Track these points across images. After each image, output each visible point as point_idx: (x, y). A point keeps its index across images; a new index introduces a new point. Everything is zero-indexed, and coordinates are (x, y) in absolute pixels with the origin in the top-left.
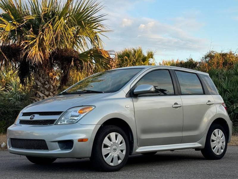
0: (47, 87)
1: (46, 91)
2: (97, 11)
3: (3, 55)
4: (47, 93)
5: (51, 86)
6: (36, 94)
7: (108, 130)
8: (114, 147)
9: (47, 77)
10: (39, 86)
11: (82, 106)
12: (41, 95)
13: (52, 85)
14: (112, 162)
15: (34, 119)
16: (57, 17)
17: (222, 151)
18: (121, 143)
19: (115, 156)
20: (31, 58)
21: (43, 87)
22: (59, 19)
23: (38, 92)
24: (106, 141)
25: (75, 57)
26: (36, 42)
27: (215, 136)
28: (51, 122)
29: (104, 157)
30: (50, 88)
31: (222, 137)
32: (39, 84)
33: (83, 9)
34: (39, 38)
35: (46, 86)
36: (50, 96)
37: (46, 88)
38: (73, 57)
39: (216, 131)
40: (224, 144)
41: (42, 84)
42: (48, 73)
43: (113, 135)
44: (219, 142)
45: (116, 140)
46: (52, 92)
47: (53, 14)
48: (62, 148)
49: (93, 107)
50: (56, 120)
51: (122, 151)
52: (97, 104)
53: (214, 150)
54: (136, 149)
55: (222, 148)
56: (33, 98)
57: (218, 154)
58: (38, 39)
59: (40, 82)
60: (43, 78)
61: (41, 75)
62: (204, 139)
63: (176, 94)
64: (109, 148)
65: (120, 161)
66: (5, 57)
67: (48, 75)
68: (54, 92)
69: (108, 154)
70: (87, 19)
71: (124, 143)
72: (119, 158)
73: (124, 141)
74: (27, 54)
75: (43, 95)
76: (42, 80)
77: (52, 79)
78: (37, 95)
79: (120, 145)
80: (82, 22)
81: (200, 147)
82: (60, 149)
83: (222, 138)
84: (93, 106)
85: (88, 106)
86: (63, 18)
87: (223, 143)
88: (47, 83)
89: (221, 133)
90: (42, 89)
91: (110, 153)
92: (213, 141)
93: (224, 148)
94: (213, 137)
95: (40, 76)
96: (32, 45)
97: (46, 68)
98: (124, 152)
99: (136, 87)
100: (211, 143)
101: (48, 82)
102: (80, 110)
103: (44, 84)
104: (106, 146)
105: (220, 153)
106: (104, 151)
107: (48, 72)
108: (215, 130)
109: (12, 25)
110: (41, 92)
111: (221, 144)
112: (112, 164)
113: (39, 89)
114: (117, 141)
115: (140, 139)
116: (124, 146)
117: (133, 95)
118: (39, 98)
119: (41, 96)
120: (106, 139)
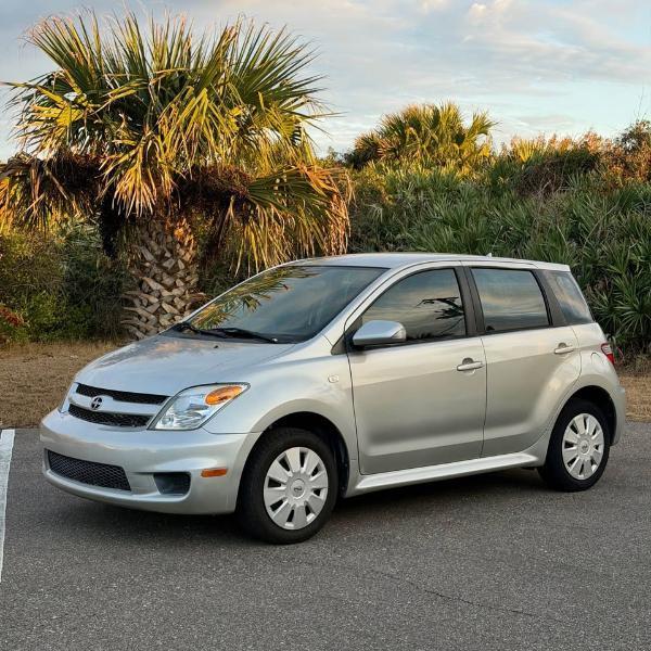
0: (170, 267)
1: (165, 276)
2: (299, 64)
3: (54, 183)
4: (168, 281)
5: (180, 262)
6: (141, 283)
7: (281, 444)
8: (297, 484)
9: (170, 239)
10: (147, 264)
11: (216, 384)
12: (154, 285)
13: (183, 261)
14: (290, 519)
15: (100, 409)
16: (192, 89)
17: (594, 468)
18: (316, 471)
19: (298, 506)
20: (125, 197)
21: (159, 265)
22: (197, 93)
23: (145, 278)
24: (275, 470)
25: (236, 194)
26: (134, 157)
27: (576, 432)
28: (141, 421)
29: (269, 510)
30: (176, 268)
31: (594, 433)
32: (149, 256)
33: (263, 62)
34: (145, 147)
35: (165, 264)
36: (177, 287)
37: (165, 269)
38: (233, 194)
39: (578, 419)
40: (601, 450)
41: (156, 257)
42: (172, 230)
43: (293, 454)
44: (585, 447)
45: (302, 465)
46: (182, 279)
47: (182, 80)
48: (164, 489)
49: (244, 388)
50: (152, 416)
51: (317, 492)
52: (255, 379)
53: (570, 469)
54: (356, 483)
55: (592, 462)
56: (133, 293)
57: (581, 477)
58: (141, 150)
59: (152, 252)
60: (158, 243)
61: (154, 233)
62: (543, 443)
63: (470, 332)
64: (282, 488)
65: (311, 518)
66: (61, 189)
67: (172, 235)
68: (188, 279)
69: (280, 502)
70: (273, 88)
71: (323, 473)
72: (308, 510)
73: (323, 466)
74: (112, 188)
75: (160, 287)
76: (156, 248)
77: (182, 245)
78: (144, 286)
79: (313, 478)
80: (260, 94)
81: (533, 463)
82: (158, 493)
83: (594, 437)
84: (242, 383)
85: (230, 384)
86: (205, 91)
87: (597, 447)
88: (168, 255)
89: (592, 421)
90: (156, 270)
91: (285, 498)
92: (569, 445)
93: (599, 461)
94: (569, 435)
95: (150, 236)
96: (127, 165)
97: (166, 214)
98: (323, 495)
99: (361, 325)
100: (565, 451)
101: (171, 252)
102: (210, 395)
103: (162, 257)
104: (274, 483)
105: (590, 475)
106: (270, 496)
107: (171, 225)
108: (575, 419)
109: (76, 108)
110: (154, 278)
111: (591, 451)
112: (289, 526)
113: (147, 270)
114: (304, 469)
115: (366, 456)
116: (322, 479)
117: (350, 346)
118: (148, 293)
119: (154, 288)
120: (276, 464)
